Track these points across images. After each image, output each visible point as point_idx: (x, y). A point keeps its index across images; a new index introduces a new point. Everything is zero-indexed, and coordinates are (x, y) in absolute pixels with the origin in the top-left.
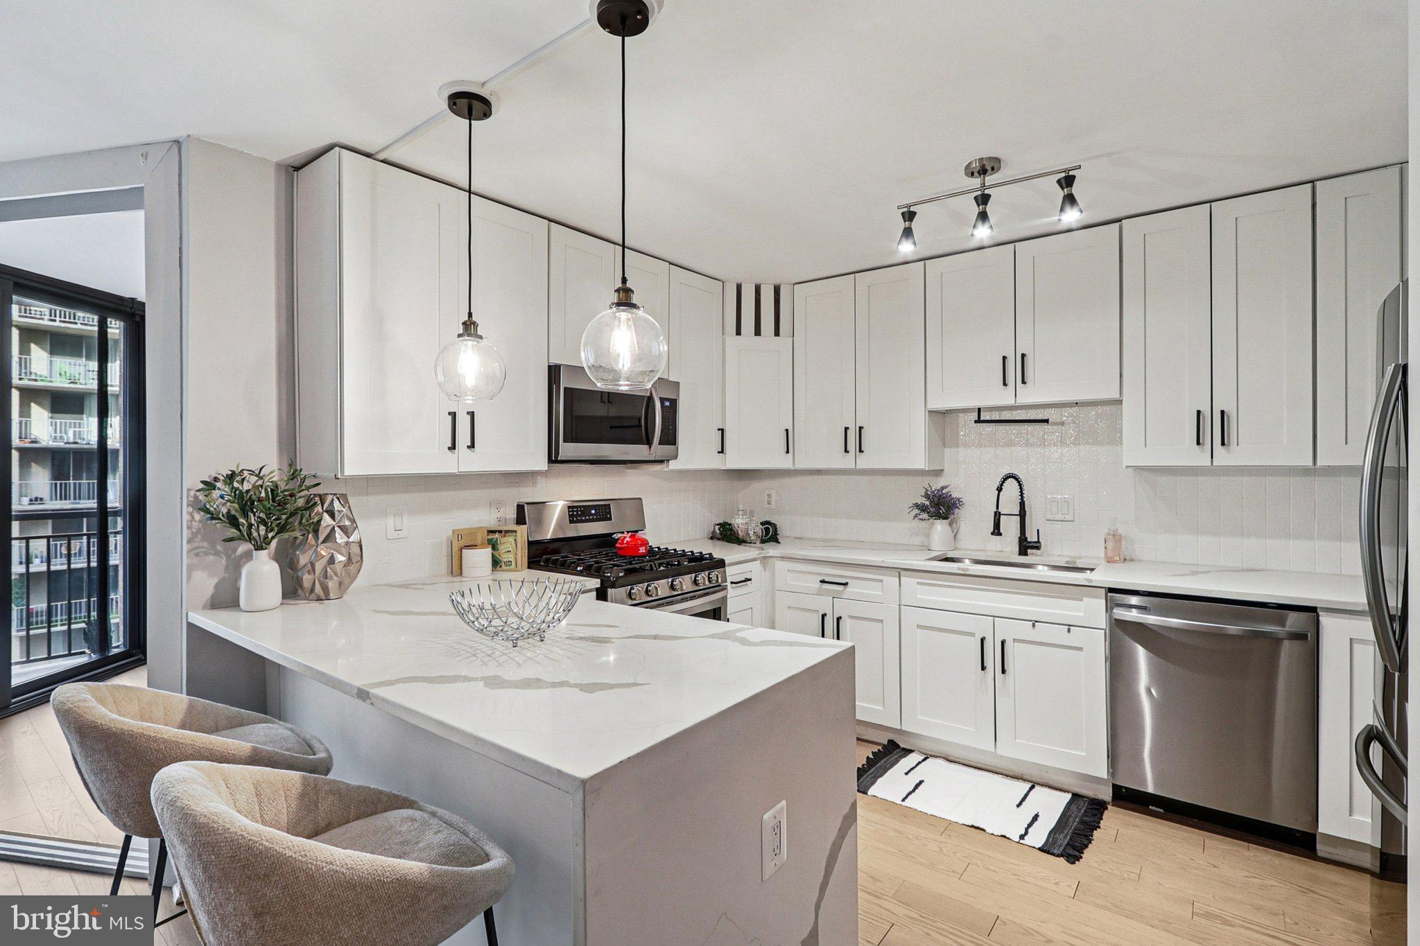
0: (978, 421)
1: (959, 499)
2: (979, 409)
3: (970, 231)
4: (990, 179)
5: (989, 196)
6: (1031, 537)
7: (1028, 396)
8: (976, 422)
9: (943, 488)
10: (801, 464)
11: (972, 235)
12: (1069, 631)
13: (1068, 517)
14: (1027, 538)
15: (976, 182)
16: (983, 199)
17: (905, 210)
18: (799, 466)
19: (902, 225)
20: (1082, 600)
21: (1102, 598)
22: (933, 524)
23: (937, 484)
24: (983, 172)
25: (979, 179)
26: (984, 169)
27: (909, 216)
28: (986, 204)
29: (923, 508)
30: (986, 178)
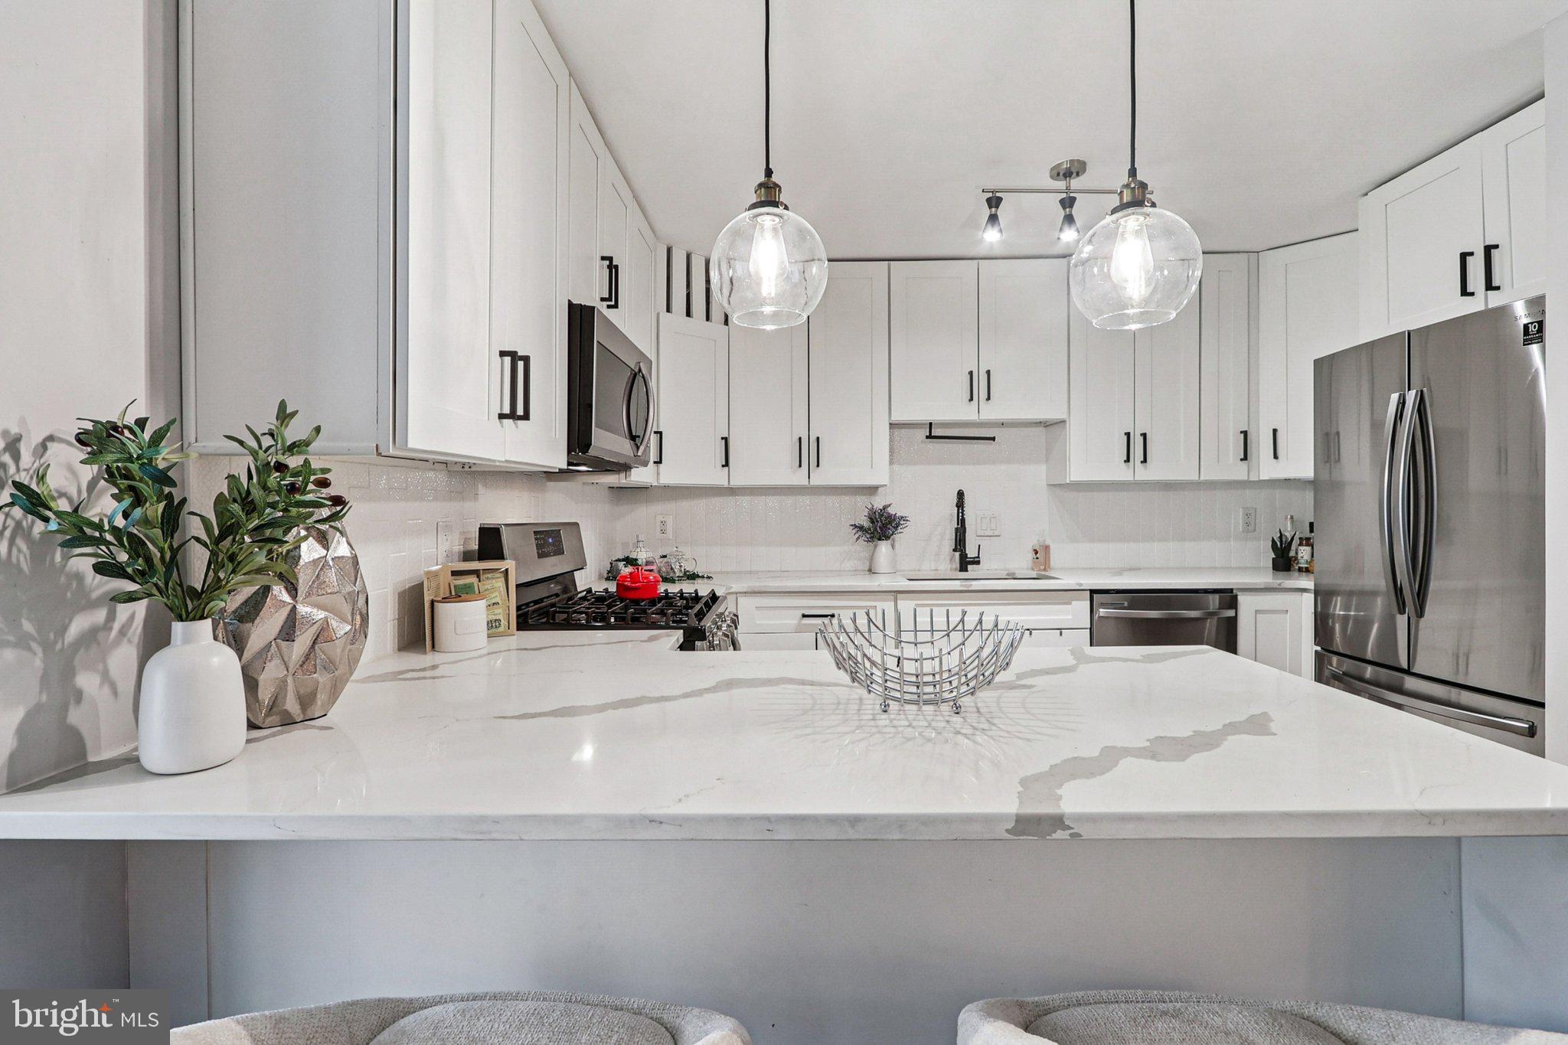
0: (930, 437)
1: (902, 517)
2: (931, 424)
3: (1056, 234)
4: (1075, 183)
5: (1075, 198)
6: (971, 552)
7: (991, 412)
8: (927, 437)
9: (885, 508)
10: (737, 481)
11: (1059, 238)
12: (1061, 634)
13: (996, 533)
14: (967, 554)
15: (1061, 184)
16: (1068, 203)
17: (990, 195)
18: (735, 483)
19: (986, 212)
20: (1070, 604)
21: (1087, 600)
22: (876, 546)
23: (878, 503)
24: (1068, 174)
25: (1065, 182)
26: (1070, 171)
27: (994, 202)
28: (1072, 207)
29: (861, 528)
30: (1072, 181)
